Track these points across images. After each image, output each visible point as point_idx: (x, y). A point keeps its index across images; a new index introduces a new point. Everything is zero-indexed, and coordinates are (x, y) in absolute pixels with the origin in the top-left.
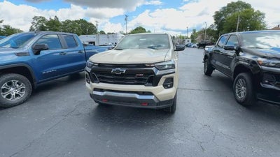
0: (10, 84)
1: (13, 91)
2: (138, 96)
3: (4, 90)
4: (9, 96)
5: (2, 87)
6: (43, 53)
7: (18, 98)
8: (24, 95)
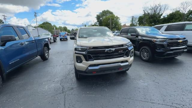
2: (122, 64)
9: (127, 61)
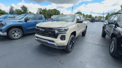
0: (15, 32)
1: (16, 34)
3: (13, 34)
4: (15, 36)
5: (13, 33)
6: (28, 21)
7: (18, 37)
8: (20, 36)
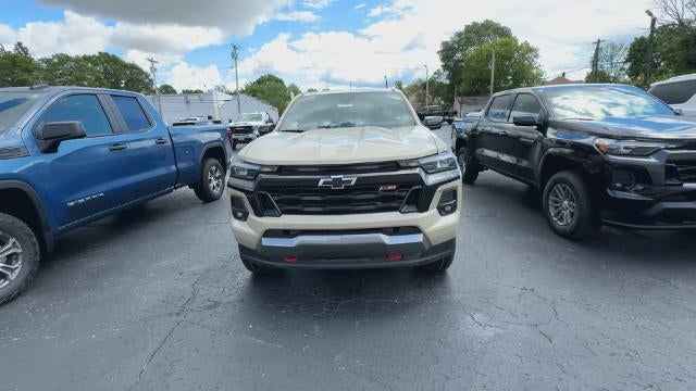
2: (387, 239)
9: (415, 230)
